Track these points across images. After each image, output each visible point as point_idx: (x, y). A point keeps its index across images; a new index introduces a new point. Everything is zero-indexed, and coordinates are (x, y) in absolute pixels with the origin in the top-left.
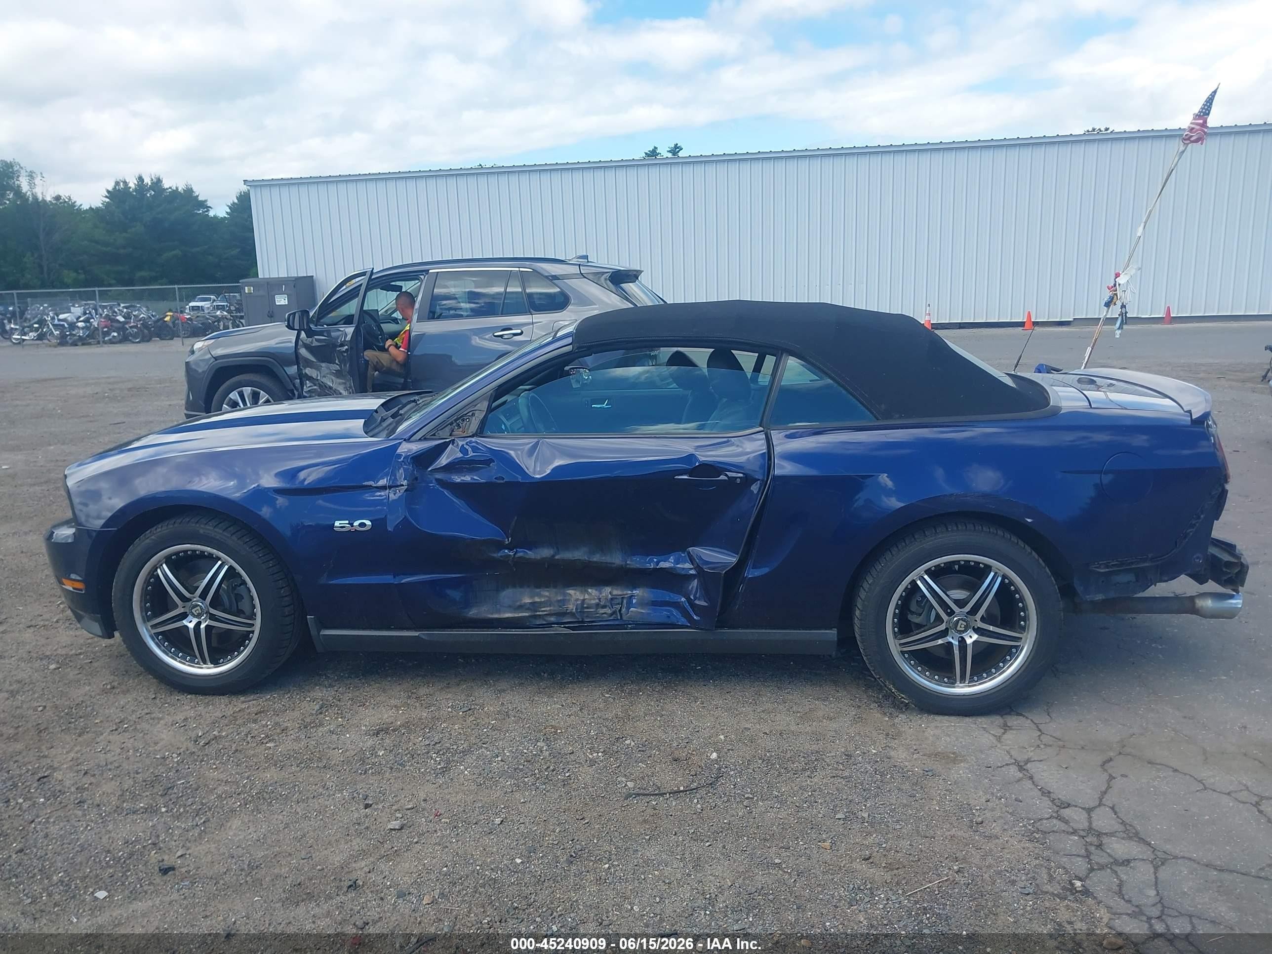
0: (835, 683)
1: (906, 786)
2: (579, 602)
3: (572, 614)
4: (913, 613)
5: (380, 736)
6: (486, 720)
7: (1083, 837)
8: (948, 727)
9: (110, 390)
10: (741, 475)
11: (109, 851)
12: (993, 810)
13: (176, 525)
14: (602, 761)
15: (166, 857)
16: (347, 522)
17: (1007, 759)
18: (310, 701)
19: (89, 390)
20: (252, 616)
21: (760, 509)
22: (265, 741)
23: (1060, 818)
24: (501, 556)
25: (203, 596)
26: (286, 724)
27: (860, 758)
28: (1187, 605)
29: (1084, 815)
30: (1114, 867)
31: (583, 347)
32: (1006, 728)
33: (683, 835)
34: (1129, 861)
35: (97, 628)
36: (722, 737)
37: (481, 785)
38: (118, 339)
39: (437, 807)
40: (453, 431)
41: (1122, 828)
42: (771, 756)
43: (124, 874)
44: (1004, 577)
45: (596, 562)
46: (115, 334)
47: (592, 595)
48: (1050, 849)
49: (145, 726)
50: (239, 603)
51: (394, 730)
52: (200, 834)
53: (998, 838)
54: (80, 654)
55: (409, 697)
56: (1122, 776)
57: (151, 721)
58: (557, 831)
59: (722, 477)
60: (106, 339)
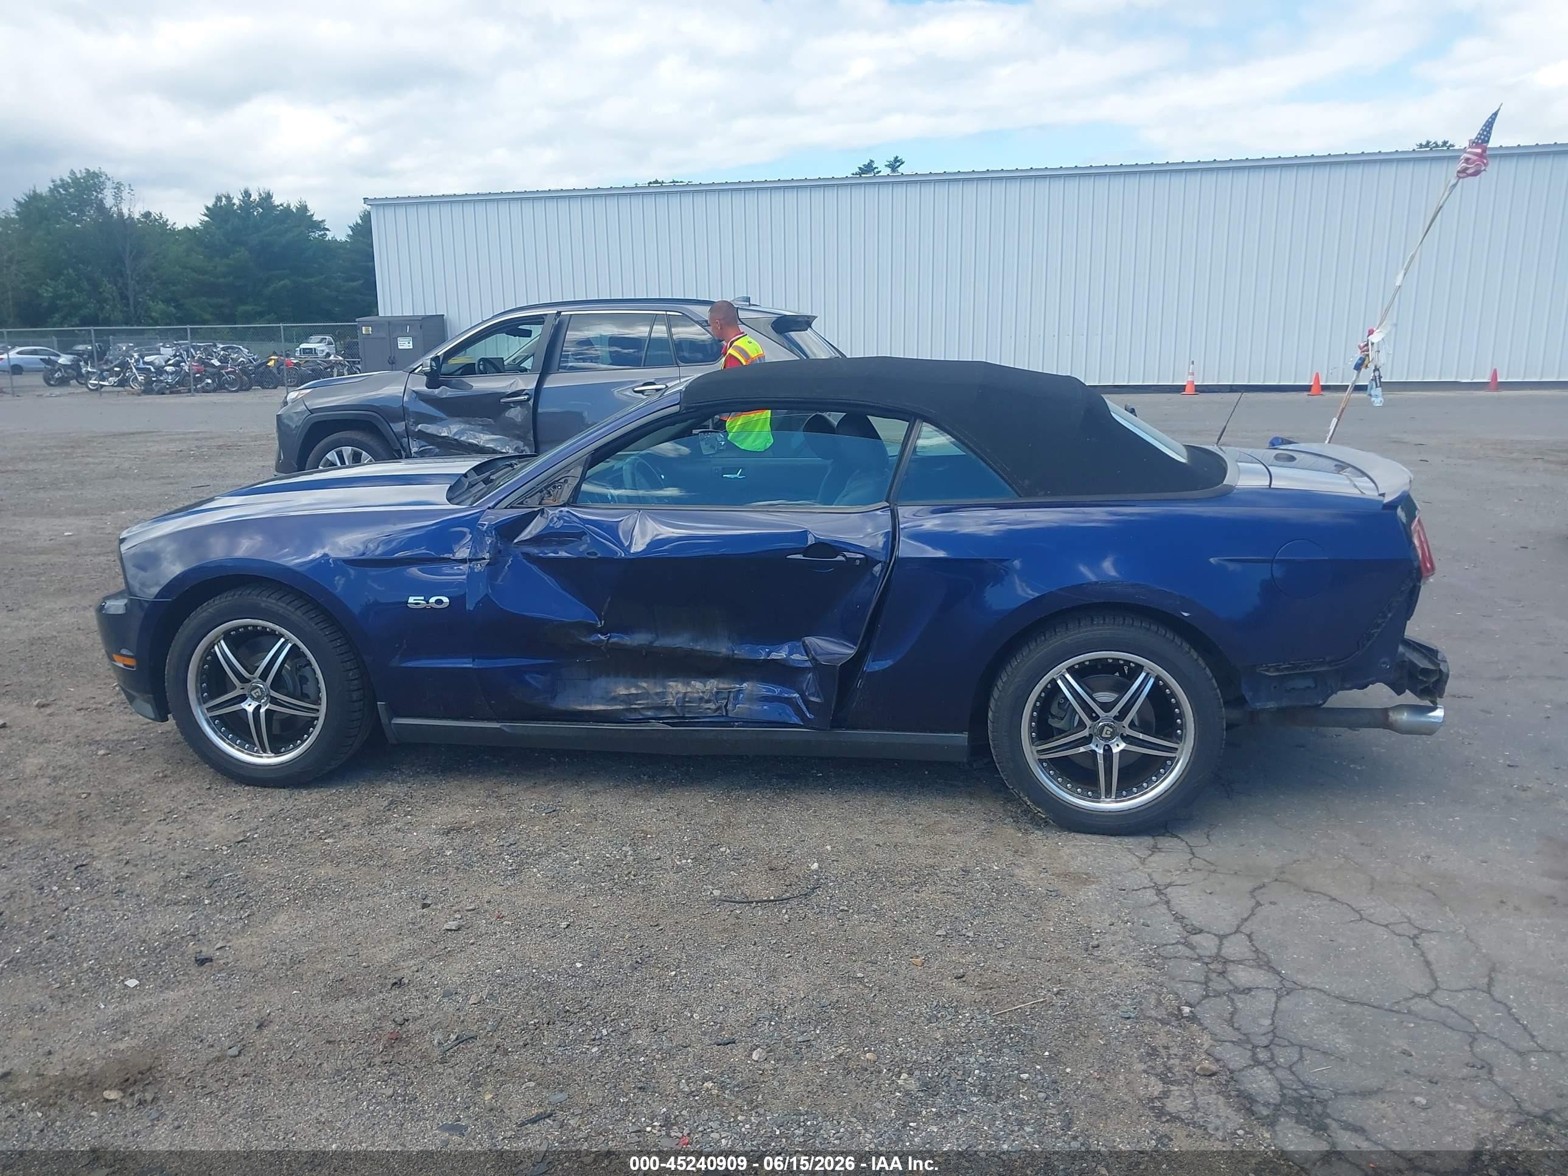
0: (971, 795)
1: (1024, 906)
2: (681, 695)
3: (672, 709)
4: (1053, 716)
5: (451, 835)
6: (571, 823)
7: (1207, 964)
8: (1088, 846)
9: (196, 447)
10: (862, 556)
11: (144, 941)
12: (1115, 933)
13: (236, 597)
14: (690, 868)
15: (204, 949)
16: (422, 598)
17: (1146, 882)
18: (379, 797)
19: (173, 447)
20: (317, 701)
21: (882, 592)
22: (323, 837)
23: (1187, 944)
24: (593, 641)
25: (264, 676)
26: (349, 820)
27: (979, 875)
28: (1380, 719)
29: (1217, 941)
30: (1232, 995)
31: (692, 408)
32: (1155, 849)
33: (763, 945)
34: (1250, 989)
35: (149, 709)
36: (829, 847)
37: (553, 888)
38: (212, 387)
39: (500, 909)
40: (543, 499)
41: (1254, 956)
42: (879, 868)
43: (158, 964)
44: (1158, 678)
45: (700, 651)
46: (209, 381)
47: (698, 687)
48: (1165, 975)
49: (196, 817)
50: (304, 686)
51: (466, 830)
52: (243, 928)
53: (1112, 962)
54: (133, 740)
55: (489, 796)
56: (1271, 903)
57: (203, 813)
58: (627, 937)
59: (840, 558)
60: (199, 386)
